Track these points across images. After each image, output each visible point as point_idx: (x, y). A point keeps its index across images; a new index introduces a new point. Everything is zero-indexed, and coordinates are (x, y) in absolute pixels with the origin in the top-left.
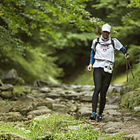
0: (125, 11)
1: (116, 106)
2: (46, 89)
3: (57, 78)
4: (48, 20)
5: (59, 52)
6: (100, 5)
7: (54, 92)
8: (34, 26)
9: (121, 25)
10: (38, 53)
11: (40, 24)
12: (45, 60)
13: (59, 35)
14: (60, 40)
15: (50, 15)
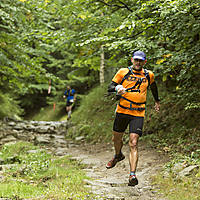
0: (70, 69)
1: (62, 137)
2: (13, 123)
3: (20, 116)
4: (15, 75)
5: (21, 97)
6: (52, 65)
7: (19, 126)
8: (5, 78)
9: (67, 79)
10: (7, 98)
11: (10, 77)
12: (12, 103)
13: (23, 85)
14: (23, 89)
15: (17, 71)
